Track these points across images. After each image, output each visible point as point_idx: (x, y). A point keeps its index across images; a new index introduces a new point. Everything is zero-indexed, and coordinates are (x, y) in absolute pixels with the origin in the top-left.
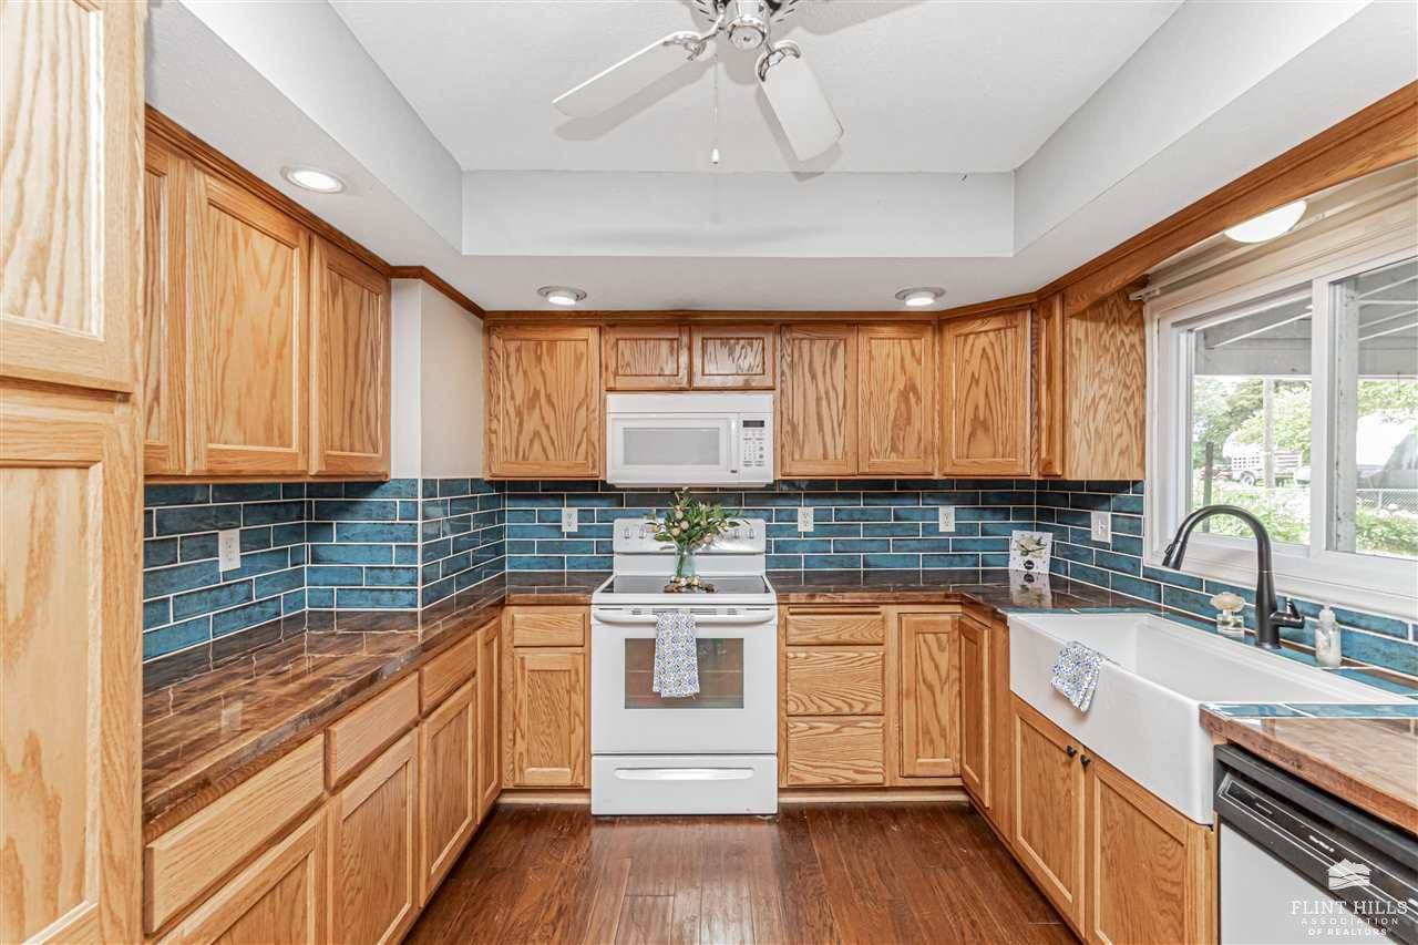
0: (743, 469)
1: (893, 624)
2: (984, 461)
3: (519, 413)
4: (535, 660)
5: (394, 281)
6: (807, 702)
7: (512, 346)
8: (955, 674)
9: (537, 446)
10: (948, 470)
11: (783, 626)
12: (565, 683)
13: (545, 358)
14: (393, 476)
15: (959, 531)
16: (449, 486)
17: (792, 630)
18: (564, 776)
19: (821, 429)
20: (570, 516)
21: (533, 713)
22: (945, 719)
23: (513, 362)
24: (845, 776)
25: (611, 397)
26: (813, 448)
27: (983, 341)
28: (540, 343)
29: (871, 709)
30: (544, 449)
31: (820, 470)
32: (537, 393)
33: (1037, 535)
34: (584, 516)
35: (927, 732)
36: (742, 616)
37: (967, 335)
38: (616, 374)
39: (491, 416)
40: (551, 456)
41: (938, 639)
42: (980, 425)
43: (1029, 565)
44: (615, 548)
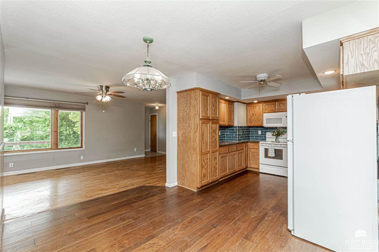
3: (251, 117)
4: (252, 150)
5: (234, 103)
7: (250, 107)
9: (253, 122)
12: (256, 154)
13: (255, 109)
14: (235, 126)
16: (241, 127)
18: (256, 167)
20: (260, 132)
21: (252, 157)
23: (250, 110)
25: (264, 114)
28: (254, 107)
30: (254, 122)
32: (253, 114)
34: (262, 132)
36: (282, 146)
38: (265, 110)
39: (247, 117)
40: (255, 122)
44: (266, 137)
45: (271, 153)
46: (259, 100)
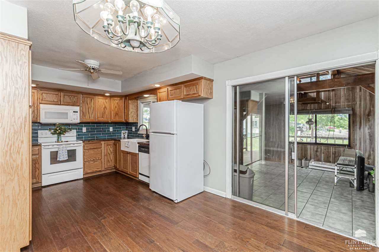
0: (73, 120)
1: (103, 145)
2: (117, 119)
6: (88, 159)
8: (113, 151)
10: (112, 121)
11: (84, 147)
15: (113, 131)
17: (85, 147)
19: (89, 113)
22: (112, 159)
24: (95, 170)
25: (41, 105)
26: (87, 117)
27: (117, 101)
29: (99, 159)
31: (89, 120)
33: (125, 131)
35: (109, 161)
36: (76, 145)
37: (115, 100)
38: (42, 100)
41: (111, 147)
42: (117, 114)
43: (124, 136)
44: (39, 137)
45: (63, 156)
46: (38, 85)
